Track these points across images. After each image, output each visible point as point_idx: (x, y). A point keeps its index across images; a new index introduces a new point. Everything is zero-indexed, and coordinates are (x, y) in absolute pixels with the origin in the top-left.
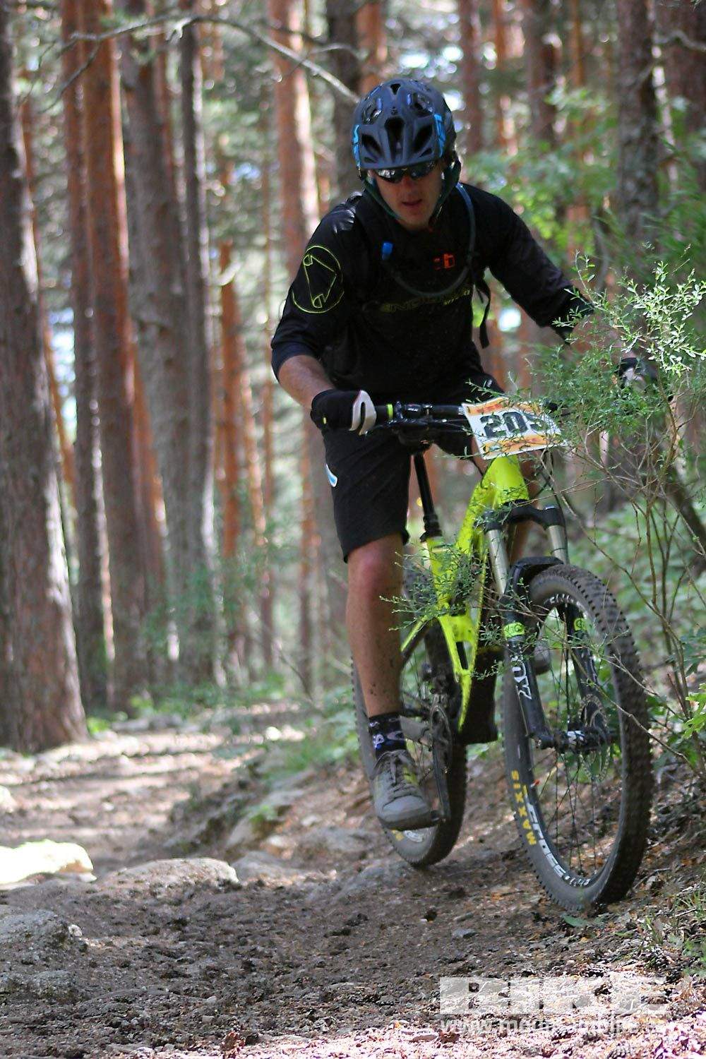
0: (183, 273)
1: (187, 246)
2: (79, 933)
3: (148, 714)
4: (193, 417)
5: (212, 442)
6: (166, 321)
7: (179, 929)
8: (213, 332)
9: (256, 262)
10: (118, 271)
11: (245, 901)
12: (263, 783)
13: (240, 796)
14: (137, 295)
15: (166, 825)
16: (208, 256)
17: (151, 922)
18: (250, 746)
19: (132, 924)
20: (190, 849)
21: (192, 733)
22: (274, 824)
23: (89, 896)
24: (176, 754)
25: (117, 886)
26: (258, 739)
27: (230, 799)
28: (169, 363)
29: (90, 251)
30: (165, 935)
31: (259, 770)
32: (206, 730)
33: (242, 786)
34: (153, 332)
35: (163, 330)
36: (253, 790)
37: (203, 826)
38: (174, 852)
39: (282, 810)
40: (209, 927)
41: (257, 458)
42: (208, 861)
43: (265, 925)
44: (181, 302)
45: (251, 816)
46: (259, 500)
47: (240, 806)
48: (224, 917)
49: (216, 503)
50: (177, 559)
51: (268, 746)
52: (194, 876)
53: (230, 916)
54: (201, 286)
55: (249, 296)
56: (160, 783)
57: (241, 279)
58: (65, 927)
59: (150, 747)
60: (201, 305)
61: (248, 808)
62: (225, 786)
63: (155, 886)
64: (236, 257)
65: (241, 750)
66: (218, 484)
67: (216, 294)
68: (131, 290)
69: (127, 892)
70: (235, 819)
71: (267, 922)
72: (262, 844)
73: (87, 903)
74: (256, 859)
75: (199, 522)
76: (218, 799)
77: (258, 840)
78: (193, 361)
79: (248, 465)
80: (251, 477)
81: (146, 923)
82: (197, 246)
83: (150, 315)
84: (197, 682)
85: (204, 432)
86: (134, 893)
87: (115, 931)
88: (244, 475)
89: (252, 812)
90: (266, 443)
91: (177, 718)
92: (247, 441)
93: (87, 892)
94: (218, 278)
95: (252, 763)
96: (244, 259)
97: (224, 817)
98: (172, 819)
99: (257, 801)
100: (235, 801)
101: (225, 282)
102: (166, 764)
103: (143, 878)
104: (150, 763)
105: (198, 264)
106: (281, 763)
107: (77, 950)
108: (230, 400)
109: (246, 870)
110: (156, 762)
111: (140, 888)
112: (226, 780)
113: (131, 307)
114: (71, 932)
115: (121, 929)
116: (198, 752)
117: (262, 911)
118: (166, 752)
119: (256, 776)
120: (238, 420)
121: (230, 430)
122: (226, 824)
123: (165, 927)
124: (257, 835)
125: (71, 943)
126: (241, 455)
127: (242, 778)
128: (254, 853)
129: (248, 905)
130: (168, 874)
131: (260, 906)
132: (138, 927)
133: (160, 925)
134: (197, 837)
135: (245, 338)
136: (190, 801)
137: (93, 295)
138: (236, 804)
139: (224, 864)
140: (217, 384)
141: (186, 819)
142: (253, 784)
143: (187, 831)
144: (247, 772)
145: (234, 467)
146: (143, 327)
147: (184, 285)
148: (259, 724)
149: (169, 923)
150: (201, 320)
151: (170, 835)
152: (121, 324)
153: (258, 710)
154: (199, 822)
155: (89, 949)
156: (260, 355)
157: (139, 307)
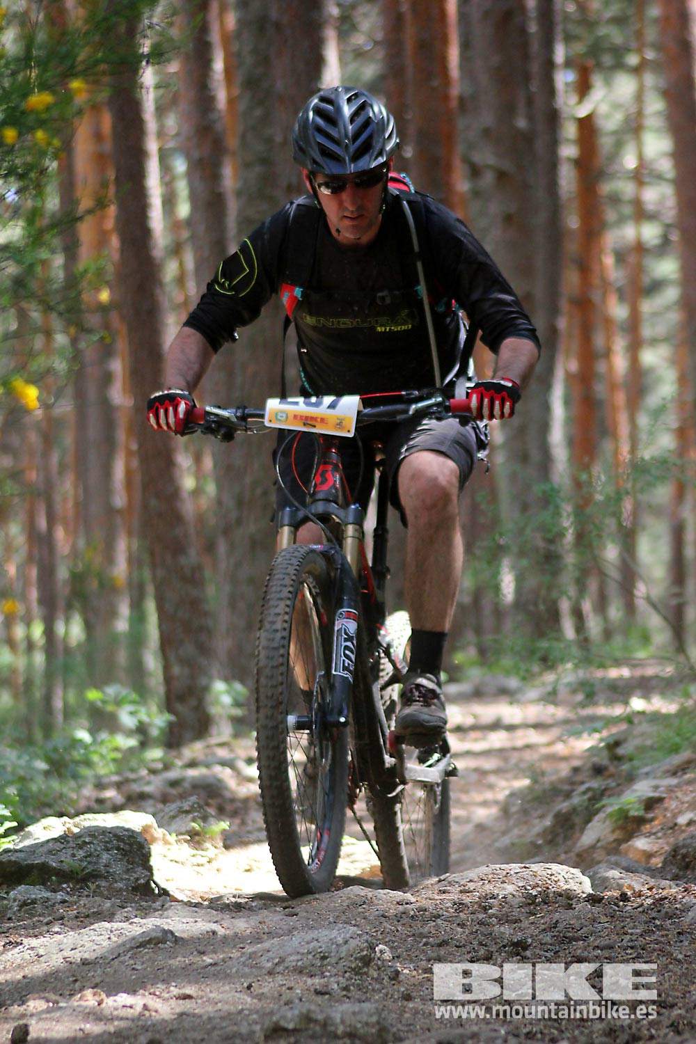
0: (530, 102)
1: (535, 67)
2: (388, 955)
3: (475, 674)
4: (539, 289)
5: (562, 323)
6: (507, 165)
7: (518, 954)
8: (567, 179)
9: (625, 86)
10: (446, 98)
11: (603, 919)
12: (625, 767)
13: (596, 784)
14: (469, 128)
15: (497, 819)
16: (564, 79)
17: (481, 944)
18: (610, 721)
19: (456, 946)
20: (530, 853)
21: (532, 702)
22: (641, 821)
23: (401, 908)
24: (511, 728)
25: (437, 897)
26: (618, 711)
27: (583, 788)
28: (508, 219)
29: (410, 72)
30: (499, 961)
31: (620, 751)
32: (551, 697)
33: (598, 771)
34: (488, 179)
35: (501, 176)
36: (612, 776)
37: (548, 822)
38: (510, 854)
39: (650, 804)
40: (556, 953)
41: (620, 345)
42: (555, 867)
43: (629, 951)
44: (528, 138)
45: (609, 810)
46: (621, 398)
47: (596, 797)
48: (577, 940)
49: (567, 402)
50: (513, 477)
51: (629, 719)
52: (538, 886)
53: (585, 939)
54: (553, 118)
55: (615, 133)
56: (488, 764)
57: (604, 109)
58: (372, 948)
59: (475, 716)
60: (554, 143)
61: (605, 801)
62: (576, 770)
63: (486, 897)
64: (597, 80)
65: (598, 725)
66: (569, 377)
67: (570, 130)
68: (461, 123)
69: (449, 905)
70: (589, 814)
71: (632, 948)
72: (624, 846)
73: (399, 917)
74: (616, 865)
75: (545, 427)
76: (566, 787)
77: (619, 842)
78: (540, 219)
79: (608, 353)
80: (610, 368)
81: (475, 943)
82: (549, 66)
83: (486, 156)
84: (540, 633)
85: (554, 311)
86: (460, 906)
87: (434, 955)
88: (601, 367)
89: (612, 805)
90: (633, 325)
91: (513, 683)
92: (608, 321)
93: (398, 903)
94: (573, 108)
95: (611, 741)
96: (608, 83)
97: (574, 810)
98: (505, 811)
99: (617, 792)
100: (589, 789)
101: (583, 112)
102: (498, 739)
103: (471, 886)
104: (476, 740)
105: (550, 91)
106: (649, 742)
107: (386, 978)
108: (585, 266)
109: (605, 879)
110: (484, 739)
111: (467, 899)
112: (577, 763)
113: (460, 149)
114: (378, 954)
115: (442, 952)
116: (538, 726)
117: (625, 934)
118: (496, 725)
119: (617, 759)
120: (596, 296)
121: (585, 306)
122: (577, 820)
123: (499, 951)
124: (618, 834)
125: (379, 969)
126: (599, 340)
127: (595, 759)
128: (613, 859)
129: (606, 925)
130: (503, 882)
131: (623, 927)
132: (463, 949)
133: (493, 949)
134: (538, 835)
135: (606, 188)
136: (530, 789)
137: (412, 130)
138: (589, 794)
139: (577, 872)
140: (572, 247)
141: (525, 812)
142: (612, 769)
143: (525, 828)
144: (605, 753)
145: (590, 357)
146: (475, 171)
147: (531, 118)
148: (620, 691)
149: (504, 946)
150: (553, 164)
151: (504, 833)
152: (448, 168)
153: (613, 673)
154: (542, 817)
155: (401, 977)
156: (627, 210)
157: (471, 146)
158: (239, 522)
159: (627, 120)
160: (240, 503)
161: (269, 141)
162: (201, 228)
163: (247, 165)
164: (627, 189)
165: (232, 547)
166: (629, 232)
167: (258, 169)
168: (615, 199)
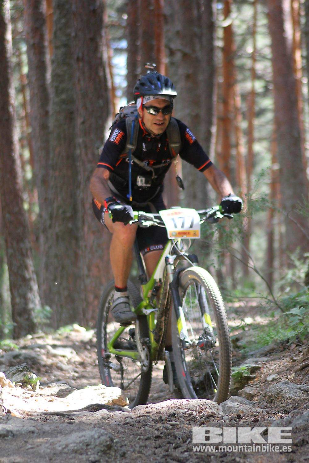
0: (200, 18)
4: (203, 112)
5: (214, 130)
6: (187, 50)
8: (218, 57)
9: (248, 12)
12: (241, 351)
14: (169, 31)
16: (217, 7)
18: (234, 328)
22: (248, 379)
23: (127, 421)
26: (238, 323)
28: (188, 77)
29: (140, 2)
31: (239, 344)
34: (178, 56)
35: (185, 56)
36: (234, 356)
39: (253, 370)
41: (243, 141)
42: (205, 401)
44: (198, 36)
54: (212, 26)
55: (242, 35)
57: (237, 23)
58: (112, 440)
60: (211, 39)
63: (169, 416)
64: (234, 8)
66: (217, 155)
67: (220, 33)
68: (165, 29)
72: (240, 391)
74: (236, 401)
77: (238, 389)
79: (237, 145)
80: (238, 152)
83: (176, 45)
85: (210, 123)
88: (233, 152)
89: (235, 371)
93: (126, 418)
94: (221, 22)
95: (235, 338)
96: (239, 9)
99: (237, 364)
101: (226, 25)
103: (163, 410)
106: (253, 339)
107: (119, 456)
108: (225, 102)
109: (230, 408)
113: (164, 41)
114: (115, 444)
119: (237, 347)
120: (231, 115)
128: (235, 397)
130: (179, 408)
135: (238, 62)
137: (140, 31)
139: (216, 403)
145: (228, 146)
146: (172, 53)
148: (240, 313)
150: (211, 50)
152: (159, 51)
153: (237, 305)
156: (248, 74)
157: (170, 40)
158: (50, 227)
159: (248, 28)
160: (51, 217)
161: (68, 35)
162: (33, 79)
163: (57, 48)
164: (248, 63)
165: (47, 238)
166: (248, 85)
167: (63, 50)
168: (242, 68)
